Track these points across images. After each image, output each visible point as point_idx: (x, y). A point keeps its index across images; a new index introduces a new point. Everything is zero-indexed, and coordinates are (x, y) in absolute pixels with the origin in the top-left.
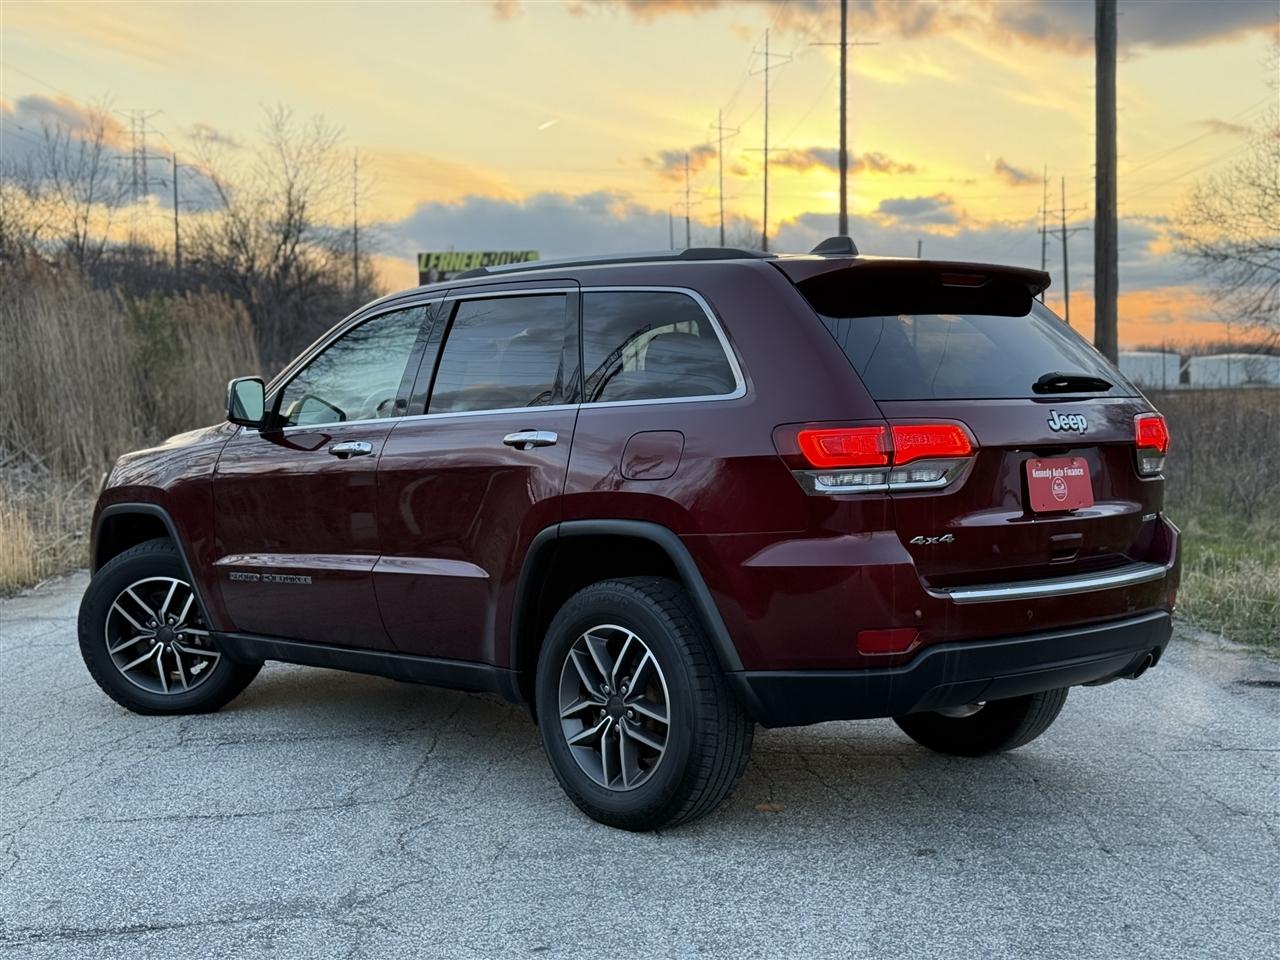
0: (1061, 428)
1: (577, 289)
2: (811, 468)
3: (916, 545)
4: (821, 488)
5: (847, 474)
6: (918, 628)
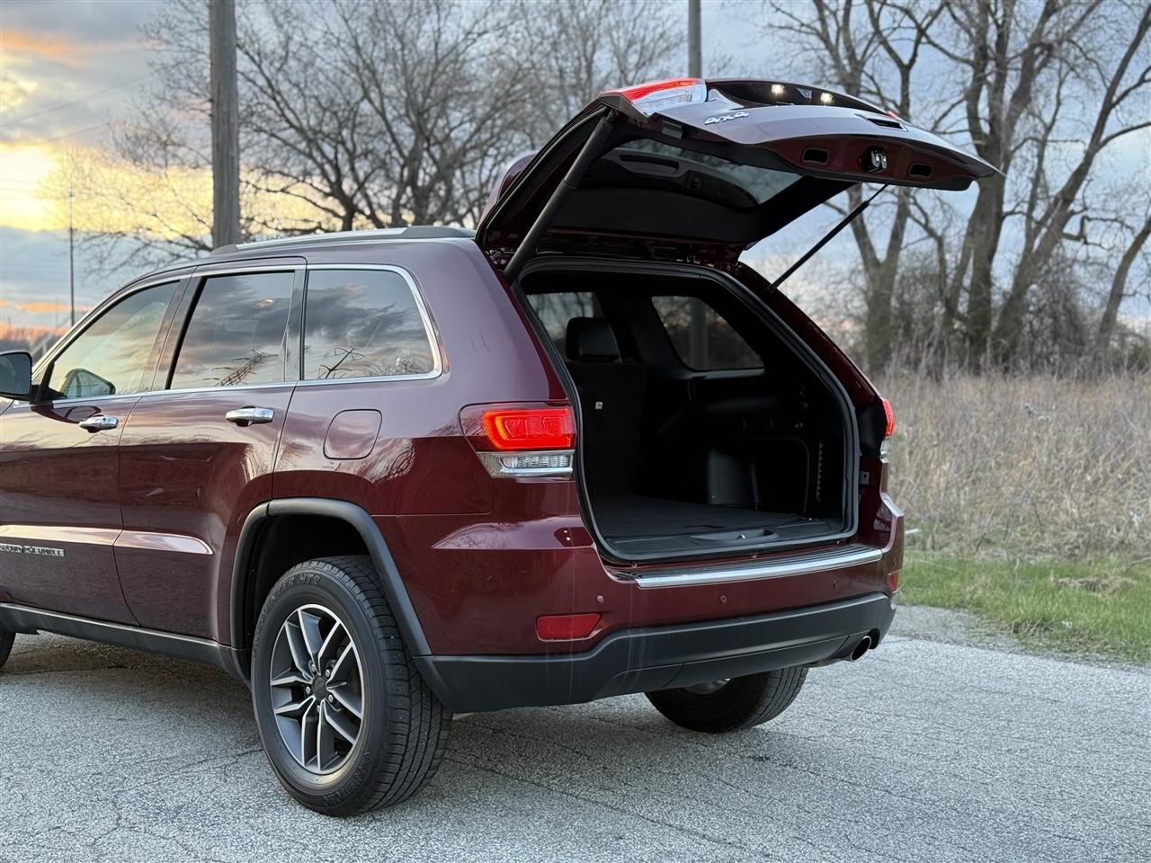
1: (304, 267)
2: (495, 449)
4: (504, 470)
5: (532, 457)
6: (600, 613)
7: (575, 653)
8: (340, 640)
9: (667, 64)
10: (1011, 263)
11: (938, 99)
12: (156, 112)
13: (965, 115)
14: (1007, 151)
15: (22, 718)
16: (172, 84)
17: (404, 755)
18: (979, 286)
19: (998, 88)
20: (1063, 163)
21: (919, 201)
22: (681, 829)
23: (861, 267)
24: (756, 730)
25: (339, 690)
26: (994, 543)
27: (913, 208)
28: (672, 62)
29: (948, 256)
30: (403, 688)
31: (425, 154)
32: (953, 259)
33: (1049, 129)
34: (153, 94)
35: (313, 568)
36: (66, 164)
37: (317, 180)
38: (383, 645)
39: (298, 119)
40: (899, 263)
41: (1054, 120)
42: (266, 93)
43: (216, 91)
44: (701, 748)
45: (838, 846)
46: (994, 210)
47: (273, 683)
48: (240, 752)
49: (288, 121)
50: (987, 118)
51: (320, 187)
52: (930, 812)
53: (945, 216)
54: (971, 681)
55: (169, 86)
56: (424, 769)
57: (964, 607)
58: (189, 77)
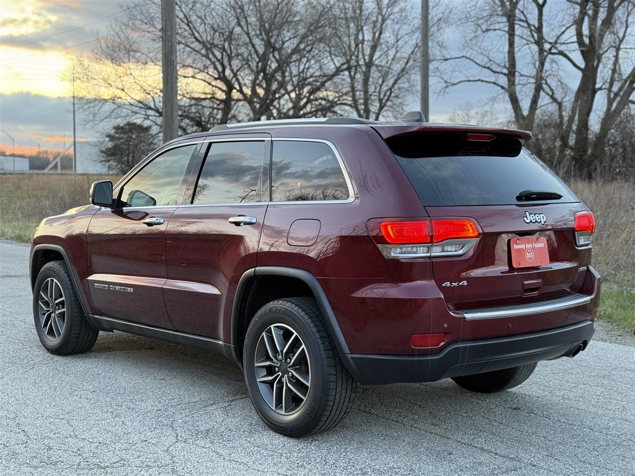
0: (531, 221)
1: (270, 139)
2: (388, 243)
3: (446, 287)
4: (393, 255)
5: (407, 247)
6: (445, 333)
7: (431, 354)
8: (296, 344)
9: (404, 4)
10: (600, 118)
11: (560, 25)
12: (124, 33)
13: (575, 33)
14: (599, 54)
15: (110, 378)
16: (132, 17)
17: (333, 407)
18: (581, 130)
19: (594, 19)
20: (629, 60)
21: (549, 81)
22: (482, 449)
23: (514, 119)
24: (507, 392)
25: (295, 370)
26: (609, 281)
27: (545, 86)
28: (407, 3)
29: (564, 113)
30: (333, 371)
31: (271, 56)
32: (567, 115)
33: (621, 41)
34: (122, 23)
35: (281, 304)
36: (75, 62)
37: (211, 70)
38: (322, 347)
39: (201, 36)
40: (536, 117)
41: (624, 36)
42: (183, 22)
43: (164, 24)
44: (480, 402)
45: (572, 461)
46: (591, 87)
47: (256, 365)
48: (231, 399)
49: (195, 38)
50: (588, 35)
51: (213, 75)
52: (618, 442)
53: (563, 91)
54: (620, 364)
55: (130, 18)
56: (342, 414)
57: (601, 319)
58: (142, 13)
